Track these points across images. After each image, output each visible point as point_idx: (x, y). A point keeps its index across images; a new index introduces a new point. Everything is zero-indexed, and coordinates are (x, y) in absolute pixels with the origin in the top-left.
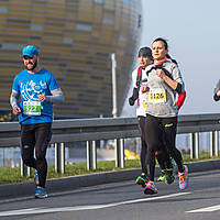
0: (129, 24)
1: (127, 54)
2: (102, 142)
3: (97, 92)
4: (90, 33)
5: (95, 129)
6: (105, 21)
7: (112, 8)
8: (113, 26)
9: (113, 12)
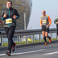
0: (29, 5)
1: (28, 13)
2: (22, 36)
3: (21, 23)
4: (18, 8)
5: (20, 33)
6: (22, 4)
7: (24, 1)
8: (25, 6)
9: (25, 2)
